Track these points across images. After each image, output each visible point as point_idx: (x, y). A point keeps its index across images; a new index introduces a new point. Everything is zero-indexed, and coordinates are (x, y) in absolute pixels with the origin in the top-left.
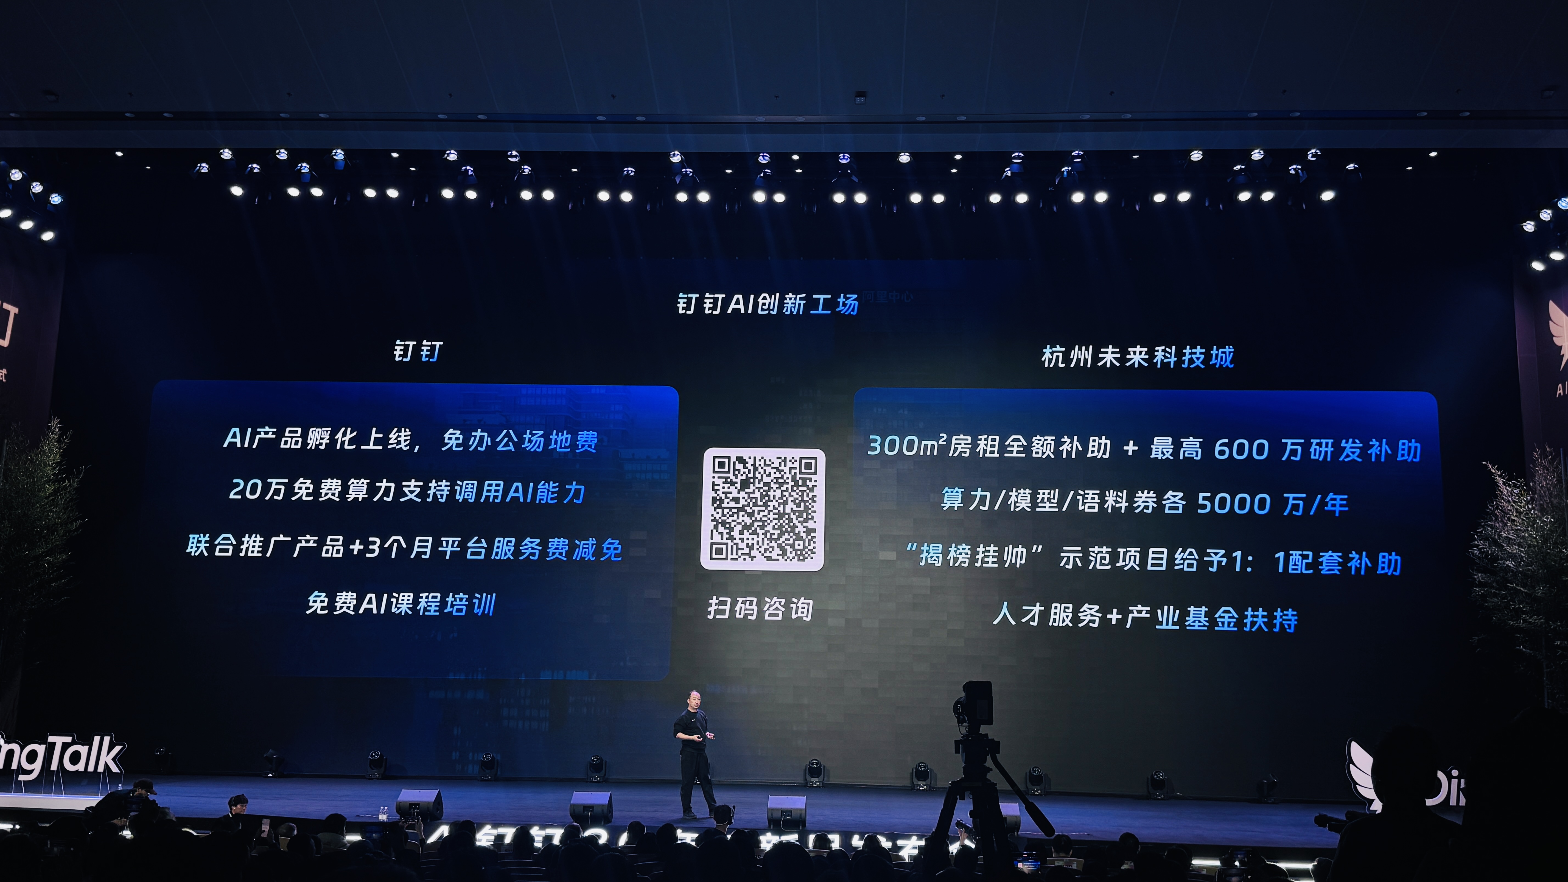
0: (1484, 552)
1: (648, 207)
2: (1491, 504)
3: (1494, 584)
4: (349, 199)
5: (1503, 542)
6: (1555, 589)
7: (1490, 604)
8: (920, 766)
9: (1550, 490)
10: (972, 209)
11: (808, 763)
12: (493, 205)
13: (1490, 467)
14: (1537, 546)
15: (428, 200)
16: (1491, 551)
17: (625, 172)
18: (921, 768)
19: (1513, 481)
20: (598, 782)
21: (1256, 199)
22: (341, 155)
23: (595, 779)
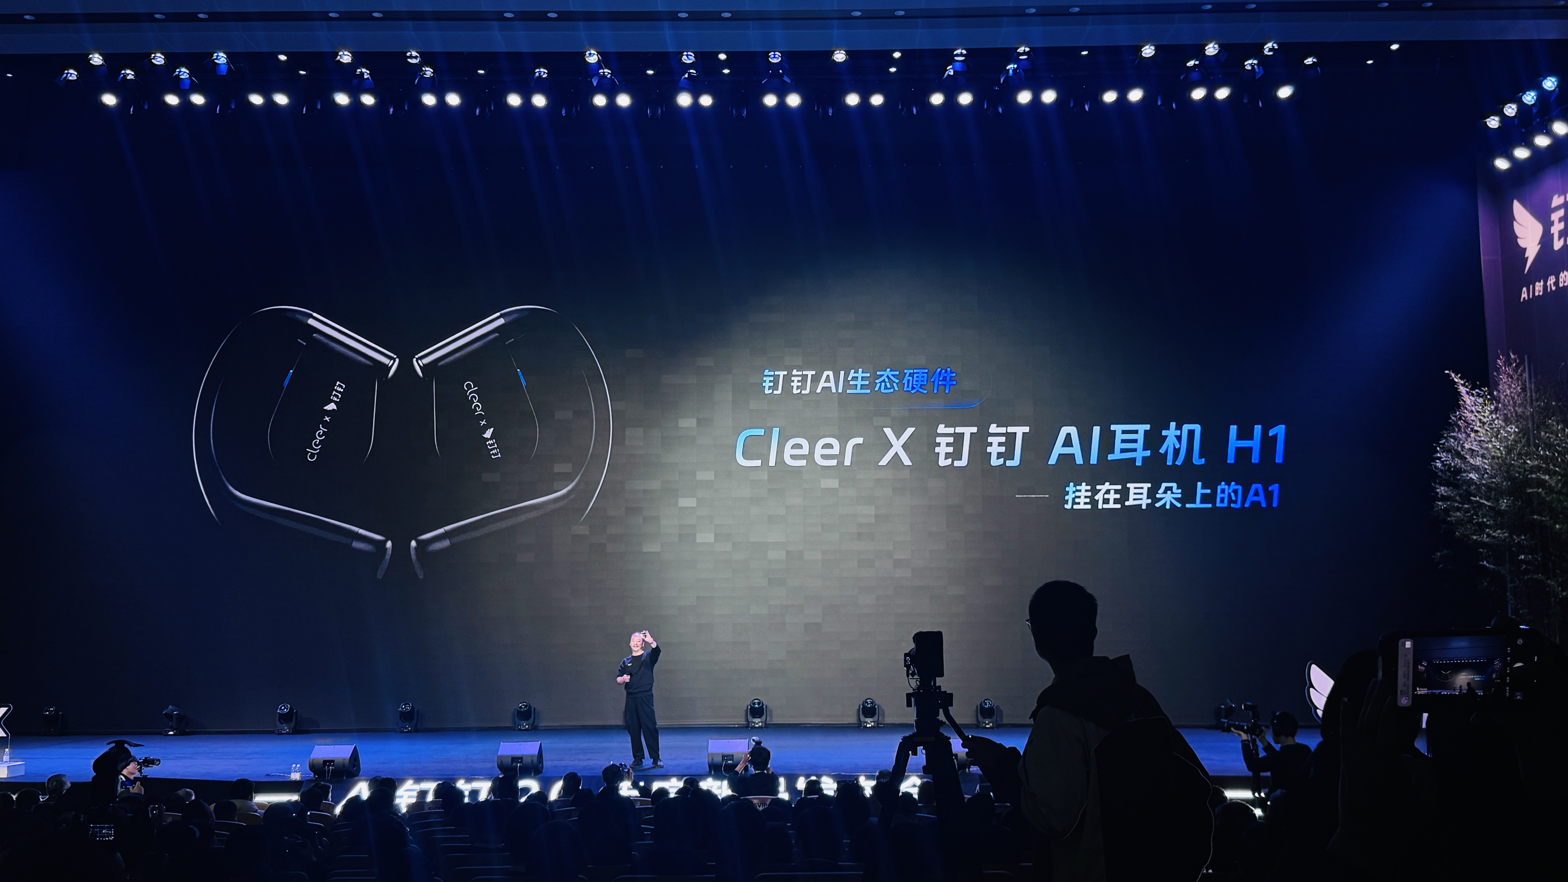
0: (1447, 464)
1: (563, 112)
2: (1454, 414)
3: (1458, 498)
4: (233, 107)
5: (1466, 454)
6: (1519, 502)
7: (1452, 518)
8: (867, 703)
9: (1514, 398)
10: (913, 111)
11: (749, 703)
12: (393, 111)
13: (1453, 375)
14: (1501, 457)
15: (321, 107)
16: (1454, 463)
17: (537, 74)
18: (868, 704)
19: (1477, 390)
20: (527, 730)
21: (1210, 97)
22: (223, 59)
23: (524, 726)
